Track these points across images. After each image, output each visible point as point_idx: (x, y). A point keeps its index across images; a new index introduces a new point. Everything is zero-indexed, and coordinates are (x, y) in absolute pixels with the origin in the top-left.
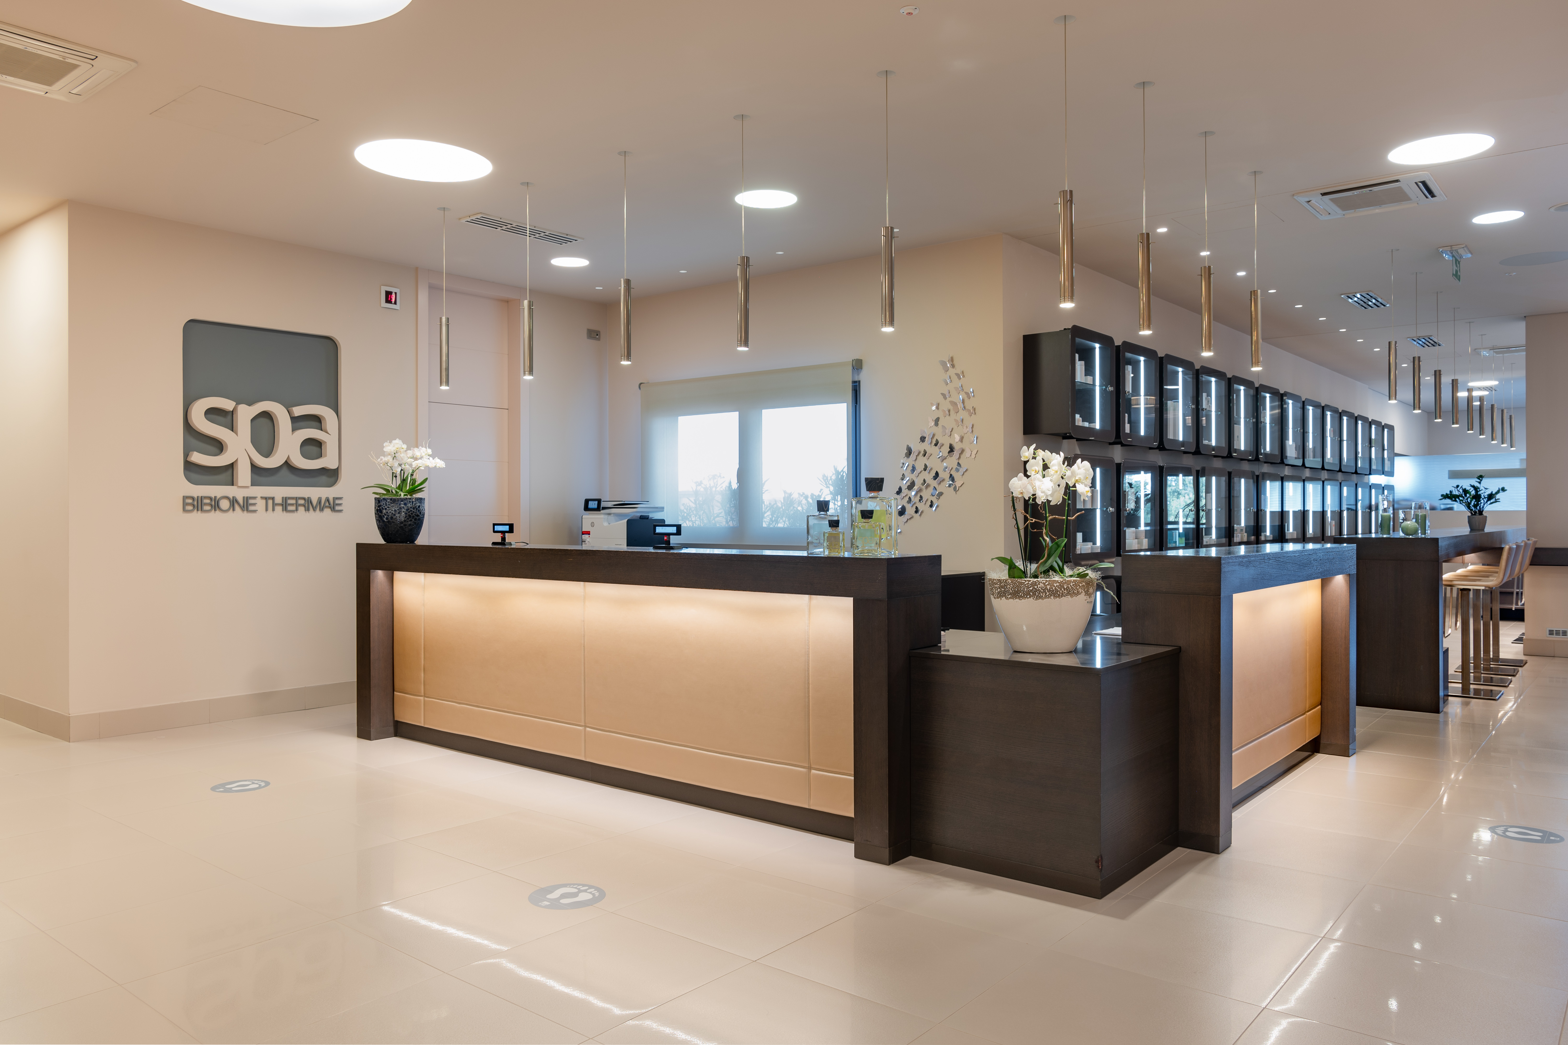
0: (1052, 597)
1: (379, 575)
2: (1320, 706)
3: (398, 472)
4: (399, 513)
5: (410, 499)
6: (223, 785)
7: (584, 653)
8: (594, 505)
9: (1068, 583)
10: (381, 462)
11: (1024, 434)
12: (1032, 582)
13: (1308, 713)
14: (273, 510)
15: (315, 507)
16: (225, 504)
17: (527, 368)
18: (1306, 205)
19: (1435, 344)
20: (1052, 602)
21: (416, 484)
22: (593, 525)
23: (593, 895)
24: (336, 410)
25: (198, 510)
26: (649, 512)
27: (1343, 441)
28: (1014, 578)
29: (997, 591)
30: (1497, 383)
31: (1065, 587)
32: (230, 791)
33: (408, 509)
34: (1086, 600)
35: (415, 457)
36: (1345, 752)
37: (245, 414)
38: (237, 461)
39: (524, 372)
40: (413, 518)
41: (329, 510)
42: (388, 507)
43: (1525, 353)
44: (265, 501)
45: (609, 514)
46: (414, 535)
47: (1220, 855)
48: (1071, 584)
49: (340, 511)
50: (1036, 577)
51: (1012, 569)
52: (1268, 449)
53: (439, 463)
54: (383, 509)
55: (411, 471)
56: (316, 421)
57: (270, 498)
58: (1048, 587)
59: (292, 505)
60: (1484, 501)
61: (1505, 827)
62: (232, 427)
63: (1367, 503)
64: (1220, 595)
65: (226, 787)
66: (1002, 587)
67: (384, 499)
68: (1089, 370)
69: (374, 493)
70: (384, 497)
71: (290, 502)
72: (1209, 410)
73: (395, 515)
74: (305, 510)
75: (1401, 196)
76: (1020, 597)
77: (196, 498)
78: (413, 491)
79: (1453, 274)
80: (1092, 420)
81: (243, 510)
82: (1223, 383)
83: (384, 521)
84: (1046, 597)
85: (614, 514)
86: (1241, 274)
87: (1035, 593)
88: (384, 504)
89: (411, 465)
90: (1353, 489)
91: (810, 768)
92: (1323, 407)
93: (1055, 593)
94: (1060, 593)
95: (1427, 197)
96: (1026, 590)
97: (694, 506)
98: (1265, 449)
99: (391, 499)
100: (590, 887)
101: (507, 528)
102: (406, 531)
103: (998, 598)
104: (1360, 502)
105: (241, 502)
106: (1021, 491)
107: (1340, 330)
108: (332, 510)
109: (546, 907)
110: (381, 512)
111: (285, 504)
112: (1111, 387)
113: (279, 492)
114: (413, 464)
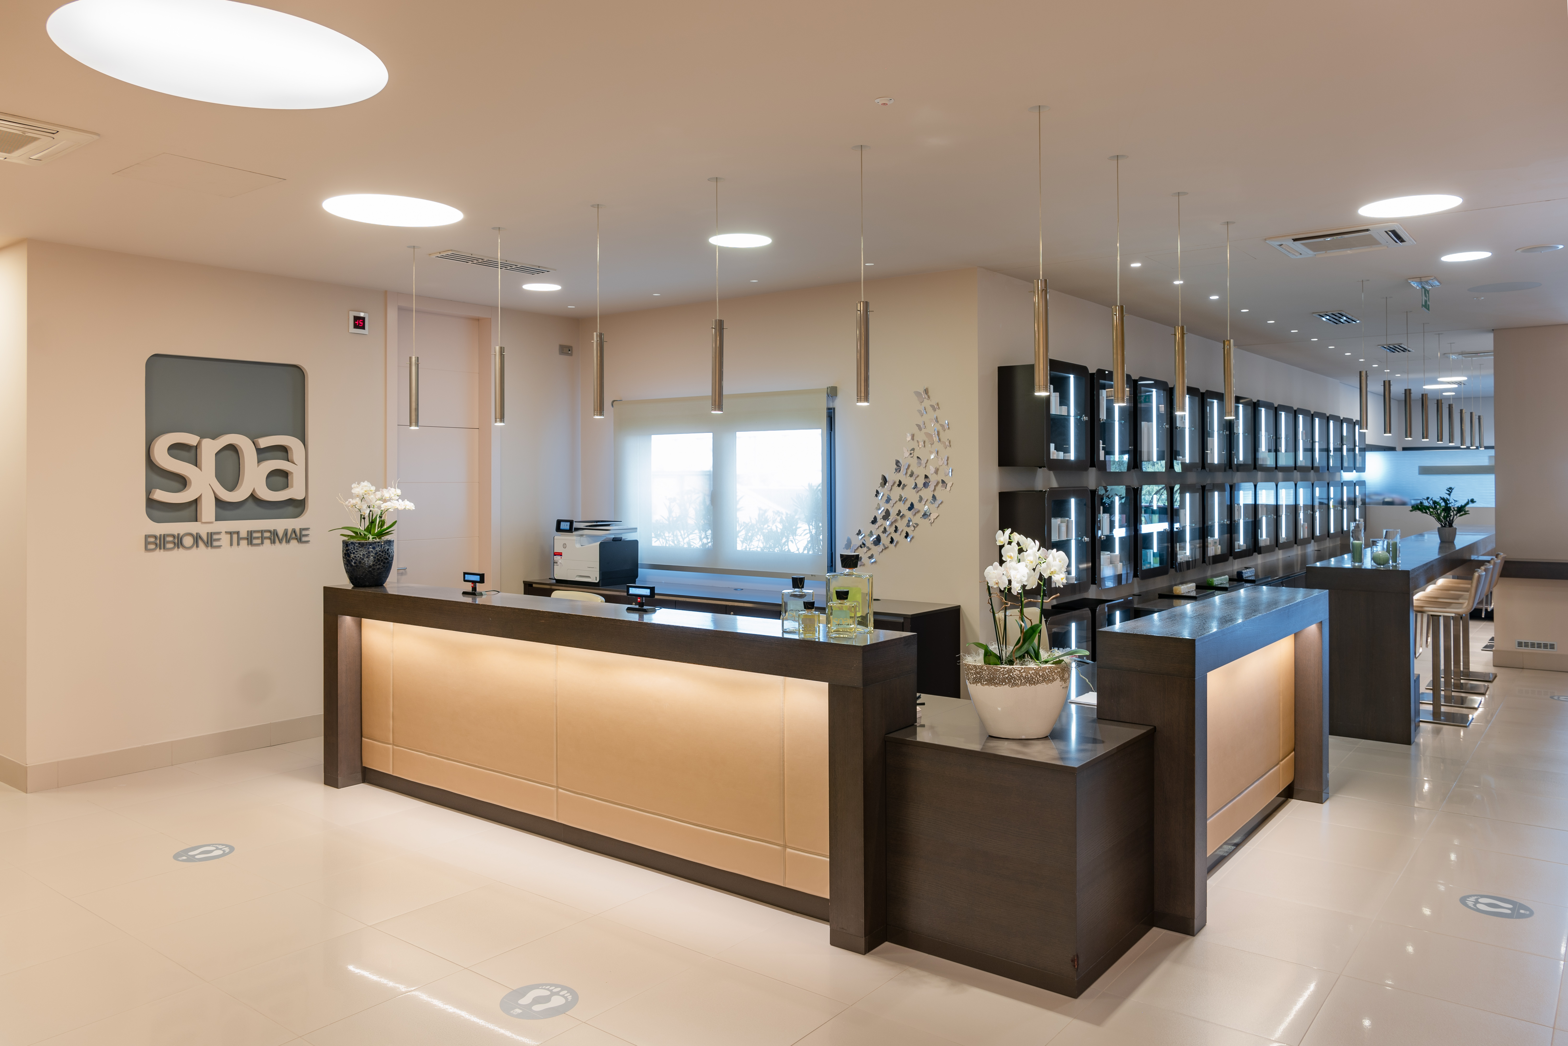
0: (1028, 684)
1: (347, 622)
2: (1293, 753)
3: (367, 515)
4: (367, 557)
5: (379, 542)
6: (186, 852)
7: (557, 712)
8: (566, 527)
9: (1043, 670)
10: (349, 504)
11: (999, 466)
12: (1007, 669)
13: (1282, 763)
14: (238, 544)
15: (281, 540)
16: (188, 541)
17: (498, 415)
18: (1279, 248)
19: (1404, 350)
20: (1027, 689)
21: (385, 527)
22: (565, 546)
23: (566, 998)
24: (303, 440)
25: (160, 549)
26: (621, 534)
27: (1315, 442)
28: (990, 664)
29: (972, 677)
30: (1466, 378)
31: (1041, 674)
32: (192, 859)
33: (377, 553)
34: (1061, 686)
35: (384, 498)
36: (1318, 798)
37: (210, 448)
38: (201, 496)
39: (496, 418)
40: (382, 562)
41: (296, 541)
42: (356, 552)
43: (1493, 357)
44: (230, 535)
45: (582, 535)
46: (383, 579)
47: (1195, 937)
48: (1047, 671)
49: (307, 542)
50: (1011, 662)
51: (987, 656)
52: (1241, 458)
53: (409, 505)
54: (351, 553)
55: (379, 513)
56: (283, 451)
57: (234, 533)
58: (1024, 674)
59: (257, 538)
60: (1454, 513)
61: (1476, 897)
62: (196, 462)
63: (1339, 497)
64: (1194, 677)
65: (190, 854)
66: (978, 673)
67: (352, 543)
68: (1064, 401)
69: (342, 535)
70: (352, 540)
71: (255, 535)
72: (1183, 428)
73: (363, 559)
74: (271, 543)
75: (1372, 242)
76: (996, 684)
77: (159, 536)
78: (380, 534)
79: (1422, 305)
80: (1066, 451)
81: (207, 546)
82: (1197, 398)
83: (352, 565)
84: (1021, 684)
85: (586, 535)
86: (1214, 298)
87: (1011, 680)
88: (352, 548)
89: (379, 507)
90: (1325, 489)
91: (785, 846)
92: (1295, 411)
93: (1031, 680)
94: (1035, 680)
95: (1396, 242)
96: (1001, 677)
97: (667, 522)
98: (1238, 458)
99: (359, 543)
100: (564, 988)
101: (477, 578)
102: (374, 575)
103: (973, 683)
104: (1332, 500)
105: (205, 538)
106: (997, 582)
107: (1312, 340)
108: (298, 542)
109: (518, 1016)
110: (349, 556)
111: (250, 538)
112: (1085, 416)
113: (244, 526)
114: (382, 506)
